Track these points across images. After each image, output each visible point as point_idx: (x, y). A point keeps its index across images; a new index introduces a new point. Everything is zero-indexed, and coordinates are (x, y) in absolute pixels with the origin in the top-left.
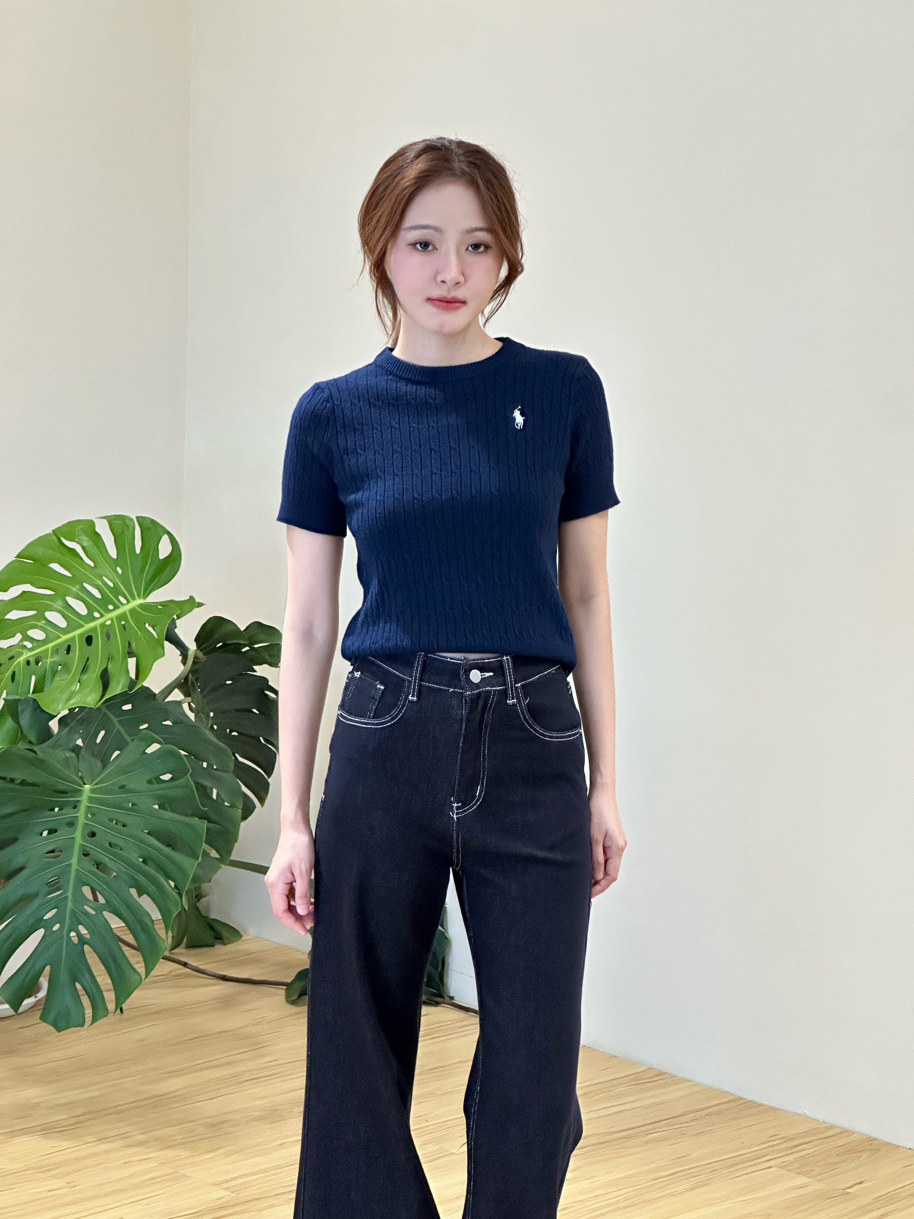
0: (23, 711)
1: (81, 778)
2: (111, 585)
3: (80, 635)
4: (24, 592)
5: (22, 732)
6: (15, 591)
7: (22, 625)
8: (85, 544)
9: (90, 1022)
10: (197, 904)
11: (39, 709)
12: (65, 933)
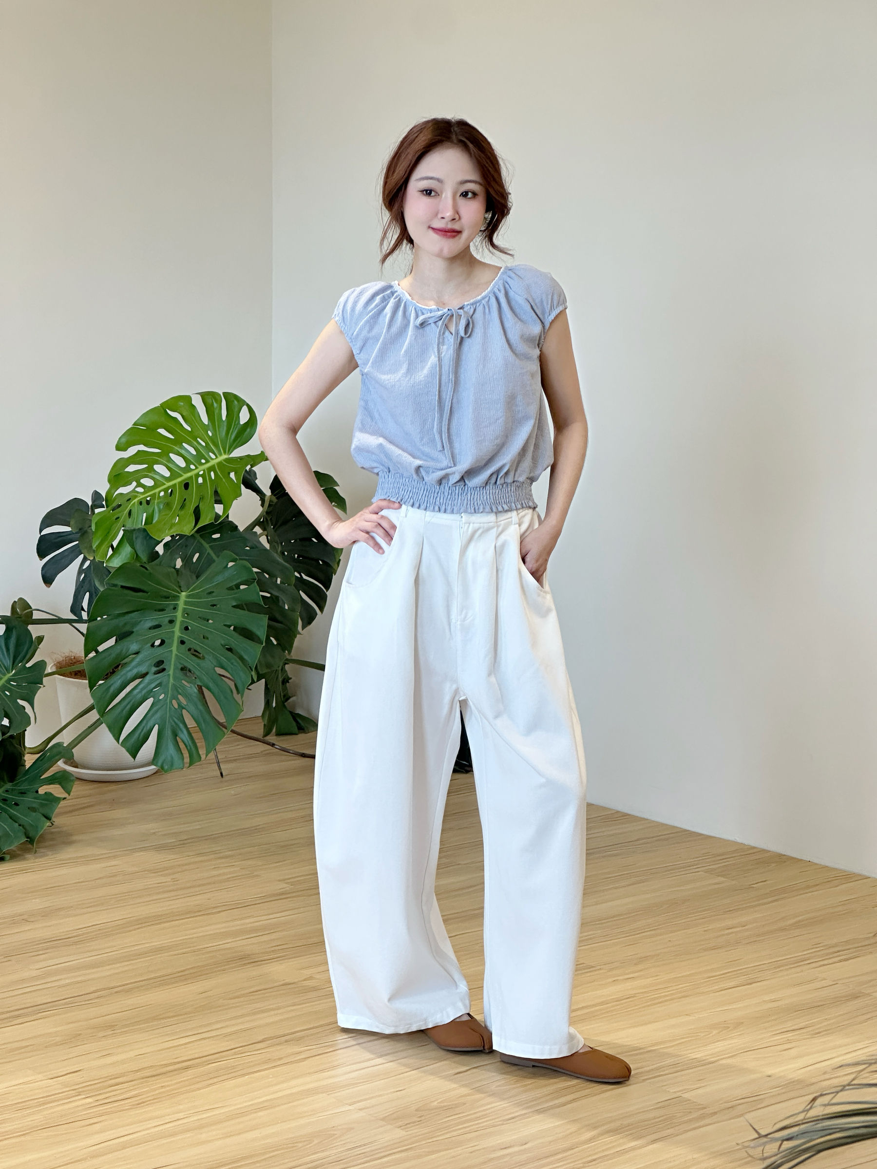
0: (136, 538)
1: (180, 587)
2: (204, 444)
3: (180, 483)
4: (139, 451)
5: (137, 555)
6: (132, 451)
7: (137, 476)
8: (184, 414)
9: (188, 765)
10: (285, 704)
11: (148, 538)
12: (168, 701)
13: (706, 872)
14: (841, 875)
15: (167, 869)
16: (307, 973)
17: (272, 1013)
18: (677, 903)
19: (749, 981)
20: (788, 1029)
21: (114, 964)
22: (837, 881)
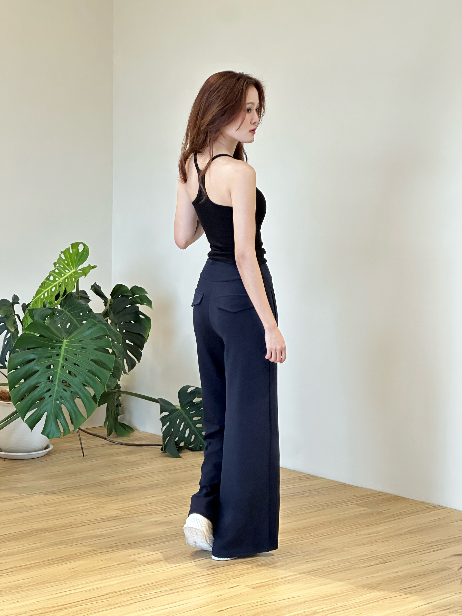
13: (356, 505)
14: (431, 506)
15: (51, 504)
16: (133, 558)
17: (112, 579)
18: (341, 521)
19: (384, 562)
20: (406, 587)
21: (21, 554)
22: (428, 510)
